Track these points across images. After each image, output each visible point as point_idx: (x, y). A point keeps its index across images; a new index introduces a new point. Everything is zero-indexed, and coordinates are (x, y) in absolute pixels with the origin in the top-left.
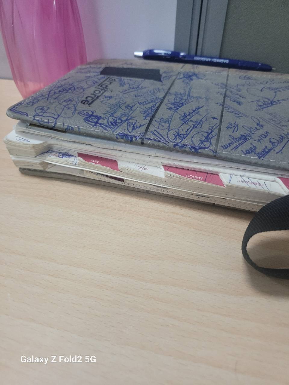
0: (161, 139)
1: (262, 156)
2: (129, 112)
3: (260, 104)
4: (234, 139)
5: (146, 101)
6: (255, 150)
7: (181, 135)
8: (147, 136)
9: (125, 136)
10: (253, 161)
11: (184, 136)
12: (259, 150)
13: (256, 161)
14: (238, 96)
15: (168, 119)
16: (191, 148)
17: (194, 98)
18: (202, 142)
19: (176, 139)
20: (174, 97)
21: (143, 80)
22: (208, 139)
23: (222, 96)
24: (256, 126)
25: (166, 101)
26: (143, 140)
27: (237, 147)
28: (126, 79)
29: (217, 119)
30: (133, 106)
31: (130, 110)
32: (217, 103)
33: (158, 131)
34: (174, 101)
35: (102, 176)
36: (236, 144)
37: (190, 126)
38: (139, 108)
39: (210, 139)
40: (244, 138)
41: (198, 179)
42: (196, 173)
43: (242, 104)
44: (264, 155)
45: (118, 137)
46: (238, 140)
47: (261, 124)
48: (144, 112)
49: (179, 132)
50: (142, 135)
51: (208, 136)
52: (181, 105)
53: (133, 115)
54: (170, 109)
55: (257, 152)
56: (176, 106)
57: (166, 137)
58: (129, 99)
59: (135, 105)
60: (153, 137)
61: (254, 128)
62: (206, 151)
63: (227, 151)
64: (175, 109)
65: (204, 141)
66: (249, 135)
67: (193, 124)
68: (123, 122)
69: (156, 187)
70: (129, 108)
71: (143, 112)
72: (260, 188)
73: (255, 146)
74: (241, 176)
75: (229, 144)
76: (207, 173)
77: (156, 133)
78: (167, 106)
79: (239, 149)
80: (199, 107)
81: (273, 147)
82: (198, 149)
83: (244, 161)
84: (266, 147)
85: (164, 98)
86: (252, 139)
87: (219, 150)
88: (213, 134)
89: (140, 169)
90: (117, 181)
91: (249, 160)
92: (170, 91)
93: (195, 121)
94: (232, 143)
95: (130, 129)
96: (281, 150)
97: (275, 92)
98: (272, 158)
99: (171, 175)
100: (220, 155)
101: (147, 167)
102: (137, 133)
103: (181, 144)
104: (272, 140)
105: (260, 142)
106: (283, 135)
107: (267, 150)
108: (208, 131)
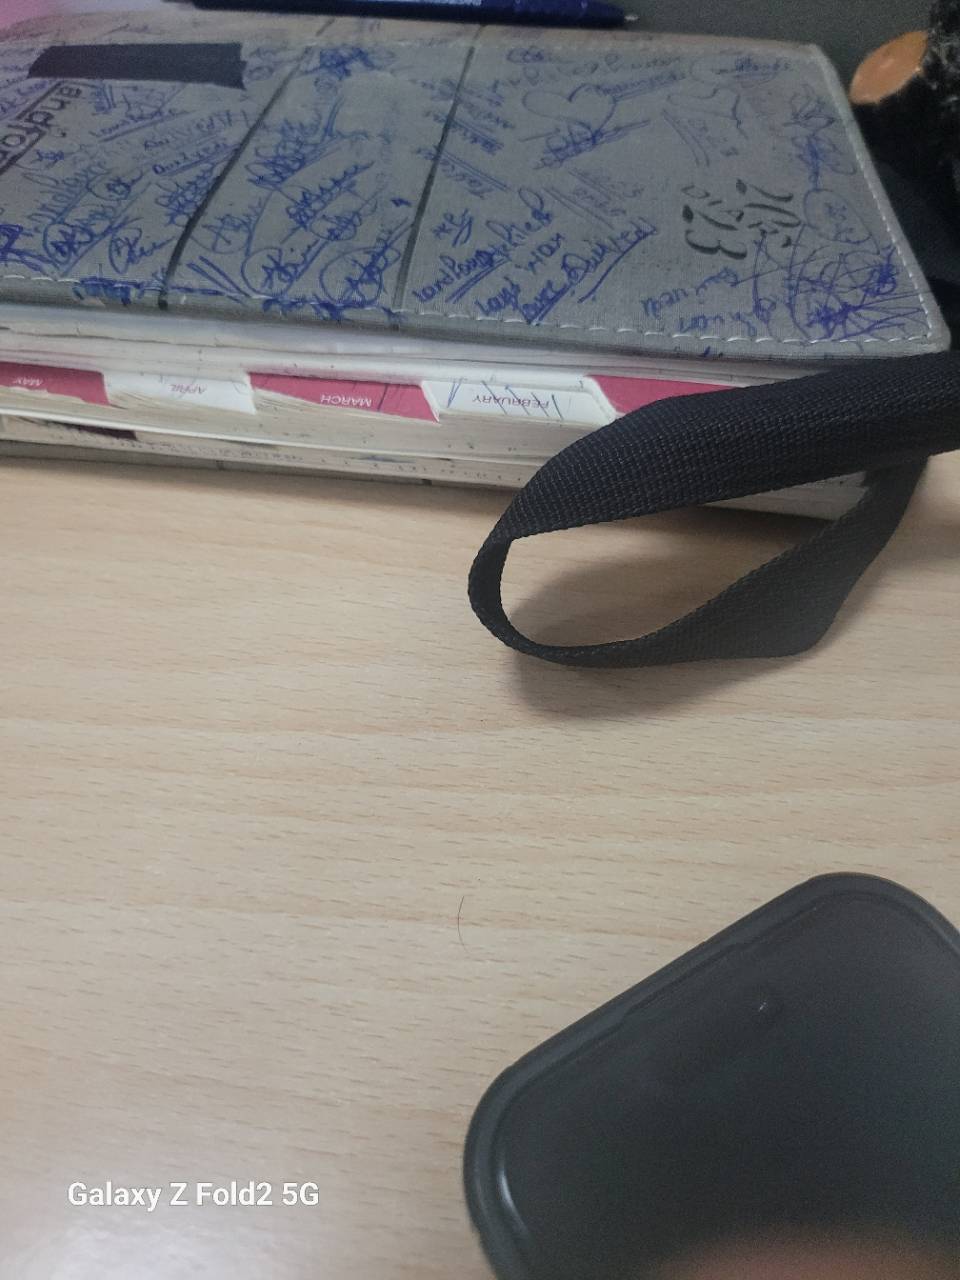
0: (220, 285)
1: (537, 314)
2: (120, 205)
3: (557, 143)
4: (452, 268)
6: (515, 297)
7: (287, 265)
8: (176, 280)
9: (104, 285)
10: (508, 331)
11: (296, 272)
12: (528, 296)
13: (517, 332)
14: (486, 122)
15: (249, 216)
16: (318, 307)
17: (343, 137)
18: (353, 284)
19: (272, 280)
20: (278, 136)
21: (177, 84)
22: (371, 275)
23: (438, 125)
24: (529, 214)
25: (248, 156)
26: (163, 292)
27: (460, 293)
28: (119, 87)
29: (407, 203)
30: (134, 181)
31: (123, 196)
32: (419, 151)
33: (211, 260)
34: (274, 154)
35: (65, 427)
36: (458, 283)
37: (318, 235)
38: (153, 188)
39: (380, 271)
40: (486, 260)
41: (358, 406)
42: (352, 386)
43: (500, 146)
44: (541, 310)
45: (82, 290)
46: (465, 268)
47: (547, 209)
48: (170, 197)
49: (280, 260)
50: (161, 278)
51: (372, 265)
52: (297, 165)
53: (132, 212)
54: (261, 180)
55: (521, 304)
56: (281, 169)
57: (238, 280)
58: (122, 160)
59: (140, 178)
60: (195, 281)
61: (523, 227)
62: (368, 314)
63: (433, 308)
64: (276, 179)
65: (361, 281)
66: (501, 250)
67: (329, 225)
68: (96, 239)
69: (235, 446)
70: (120, 188)
71: (165, 201)
72: (536, 413)
73: (517, 286)
74: (485, 384)
75: (438, 284)
76: (387, 385)
77: (206, 267)
78: (250, 171)
79: (469, 297)
80: (356, 168)
81: (572, 283)
82: (341, 309)
83: (483, 334)
84: (550, 284)
85: (241, 145)
86: (509, 263)
87: (407, 307)
88: (390, 254)
89: (178, 393)
90: (115, 440)
91: (497, 331)
92: (267, 121)
93: (337, 218)
94: (447, 280)
95: (120, 261)
96: (594, 290)
97: (615, 101)
98: (566, 319)
99: (270, 401)
100: (413, 321)
101: (199, 383)
102: (145, 271)
103: (288, 298)
104: (572, 261)
105: (534, 272)
106: (607, 242)
107: (550, 294)
108: (374, 247)
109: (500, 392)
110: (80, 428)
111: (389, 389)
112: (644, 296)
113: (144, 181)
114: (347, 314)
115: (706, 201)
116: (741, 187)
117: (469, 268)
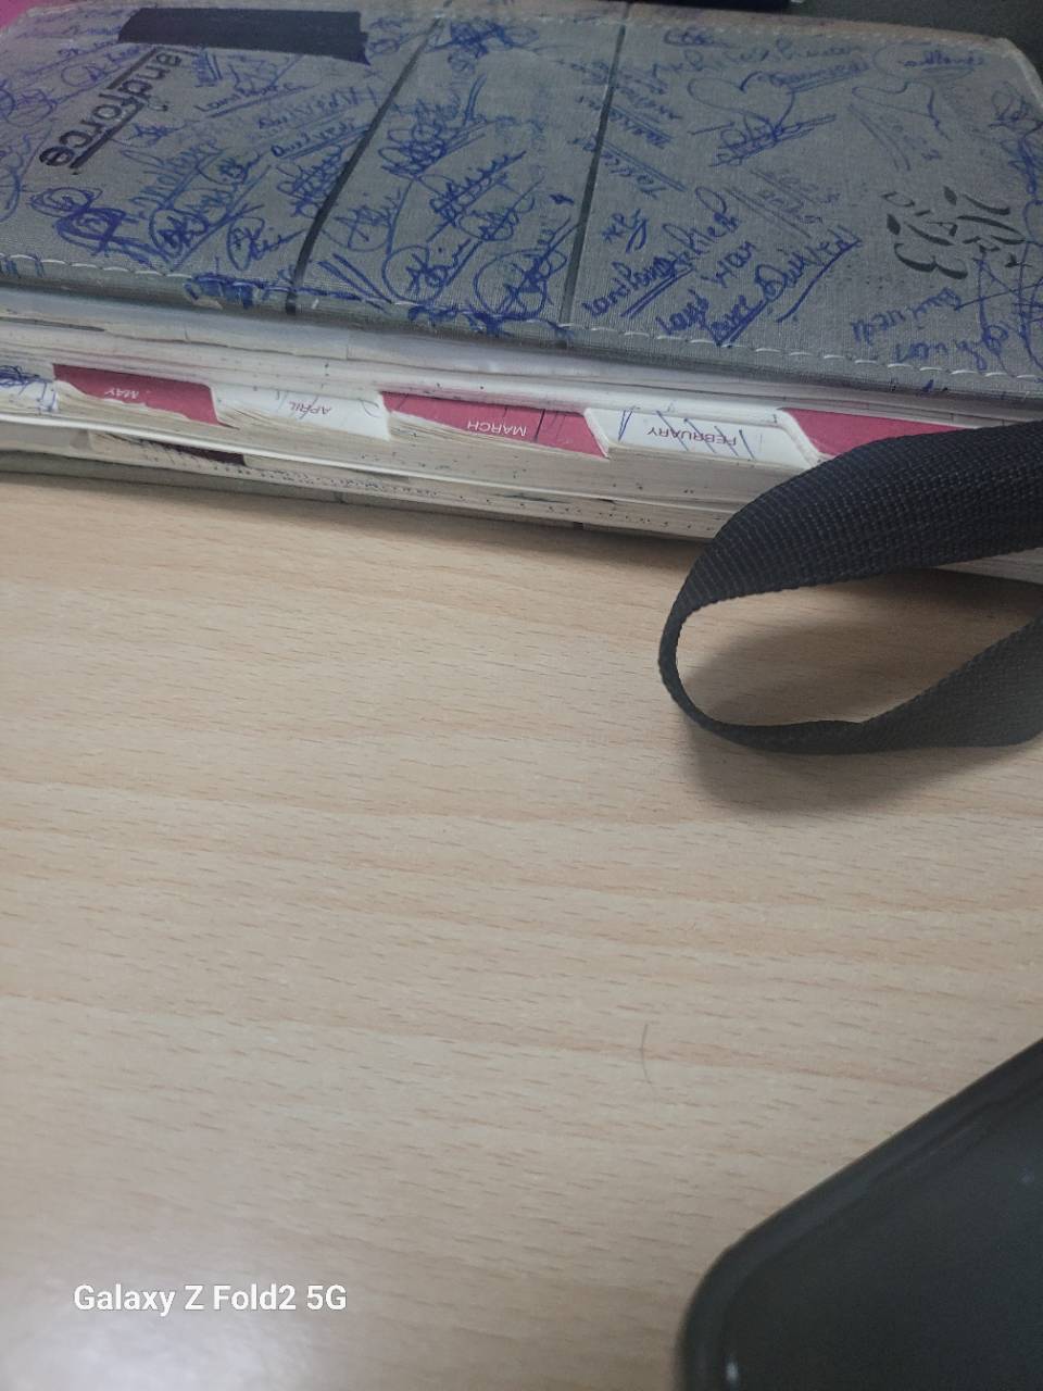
0: (361, 290)
1: (728, 334)
2: (236, 190)
3: (733, 138)
4: (628, 278)
5: (303, 140)
6: (703, 313)
7: (435, 268)
8: (306, 281)
9: (221, 283)
10: (695, 354)
11: (446, 275)
12: (718, 312)
13: (706, 354)
14: (650, 111)
15: (387, 209)
16: (473, 318)
17: (487, 122)
18: (514, 293)
19: (418, 284)
20: (412, 120)
21: (291, 55)
22: (534, 283)
23: (594, 112)
24: (711, 222)
25: (380, 138)
26: (291, 295)
27: (639, 306)
28: (224, 56)
29: (571, 202)
30: (250, 165)
31: (239, 180)
32: (576, 141)
33: (346, 257)
34: (410, 139)
35: (161, 448)
36: (636, 295)
37: (468, 233)
38: (272, 173)
39: (544, 278)
40: (665, 270)
41: (510, 435)
42: (503, 410)
43: (668, 139)
44: (733, 329)
45: (196, 288)
46: (642, 278)
47: (731, 212)
48: (294, 184)
49: (427, 259)
50: (289, 277)
51: (535, 269)
52: (437, 153)
53: (250, 198)
54: (397, 169)
55: (709, 322)
56: (419, 158)
57: (378, 282)
58: (235, 140)
59: (257, 160)
60: (329, 283)
61: (705, 233)
62: (529, 328)
63: (606, 324)
64: (415, 167)
65: (522, 289)
66: (683, 257)
67: (481, 222)
68: (211, 229)
69: (364, 478)
70: (235, 172)
71: (288, 187)
72: (722, 450)
73: (705, 300)
74: (660, 415)
75: (611, 295)
76: (544, 411)
77: (340, 267)
78: (384, 157)
79: (649, 314)
80: (506, 158)
81: (768, 300)
82: (499, 321)
83: (665, 357)
84: (743, 300)
85: (371, 126)
86: (694, 274)
87: (576, 321)
88: (555, 260)
89: (299, 413)
90: (220, 465)
91: (682, 353)
92: (399, 100)
93: (490, 214)
94: (621, 292)
95: (241, 255)
96: (794, 309)
97: (793, 92)
98: (761, 342)
99: (411, 426)
100: (581, 338)
101: (321, 402)
102: (267, 269)
103: (436, 306)
104: (766, 274)
105: (723, 283)
106: (805, 253)
107: (744, 312)
108: (536, 249)
109: (678, 425)
110: (180, 448)
111: (547, 416)
112: (854, 317)
113: (262, 164)
114: (506, 327)
115: (912, 211)
116: (950, 196)
117: (647, 278)
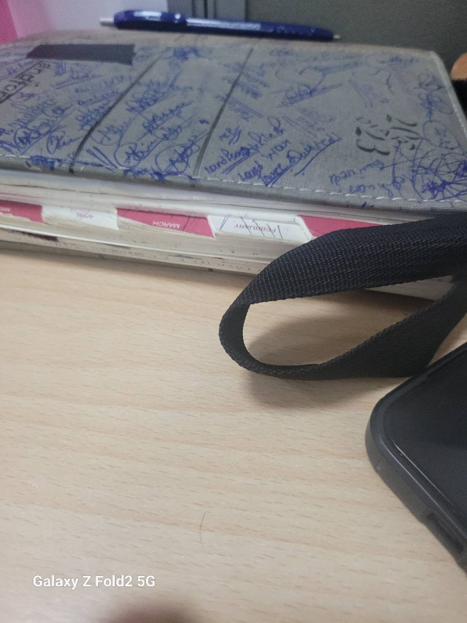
0: (103, 162)
1: (271, 181)
2: (57, 120)
4: (227, 156)
5: (93, 98)
6: (260, 172)
7: (139, 152)
9: (42, 160)
10: (255, 190)
11: (143, 155)
12: (266, 171)
13: (260, 190)
14: (255, 84)
15: (122, 127)
16: (153, 174)
17: (179, 89)
18: (173, 163)
19: (130, 159)
20: (145, 88)
21: (100, 63)
22: (183, 158)
23: (229, 84)
24: (271, 130)
25: (128, 97)
26: (72, 164)
27: (231, 168)
28: (69, 64)
29: (207, 123)
30: (66, 109)
31: (60, 115)
32: (218, 97)
33: (99, 148)
34: (142, 97)
35: (22, 234)
36: (229, 164)
37: (157, 137)
38: (76, 112)
39: (188, 156)
40: (245, 152)
41: (172, 228)
43: (261, 95)
44: (273, 179)
45: (30, 162)
46: (234, 156)
47: (282, 127)
48: (83, 117)
49: (135, 149)
51: (184, 153)
52: (152, 102)
53: (62, 123)
54: (132, 109)
55: (263, 175)
56: (143, 104)
57: (112, 159)
58: (62, 98)
59: (70, 107)
60: (89, 159)
61: (268, 136)
62: (179, 179)
63: (215, 176)
64: (141, 109)
65: (177, 161)
66: (255, 147)
67: (164, 132)
68: (41, 136)
70: (59, 112)
71: (80, 118)
72: (268, 235)
73: (261, 166)
74: (242, 218)
75: (218, 164)
76: (189, 217)
77: (96, 152)
78: (128, 105)
79: (235, 171)
80: (183, 104)
81: (291, 165)
82: (165, 176)
83: (240, 191)
84: (279, 166)
85: (126, 92)
86: (258, 154)
87: (201, 176)
88: (194, 148)
89: (79, 218)
90: (47, 241)
91: (249, 190)
92: (141, 81)
93: (169, 129)
94: (223, 162)
95: (52, 148)
96: (304, 169)
97: (324, 75)
98: (286, 184)
99: (126, 223)
100: (203, 183)
101: (91, 213)
102: (63, 154)
103: (137, 169)
104: (292, 154)
105: (271, 159)
106: (313, 145)
107: (279, 171)
108: (186, 144)
109: (249, 223)
110: (31, 234)
111: (191, 219)
112: (331, 173)
113: (72, 108)
114: (167, 178)
115: (369, 125)
116: (389, 118)
117: (236, 156)
